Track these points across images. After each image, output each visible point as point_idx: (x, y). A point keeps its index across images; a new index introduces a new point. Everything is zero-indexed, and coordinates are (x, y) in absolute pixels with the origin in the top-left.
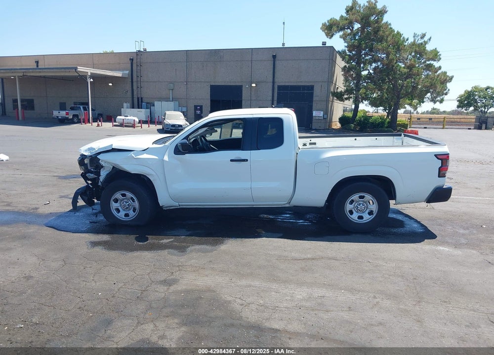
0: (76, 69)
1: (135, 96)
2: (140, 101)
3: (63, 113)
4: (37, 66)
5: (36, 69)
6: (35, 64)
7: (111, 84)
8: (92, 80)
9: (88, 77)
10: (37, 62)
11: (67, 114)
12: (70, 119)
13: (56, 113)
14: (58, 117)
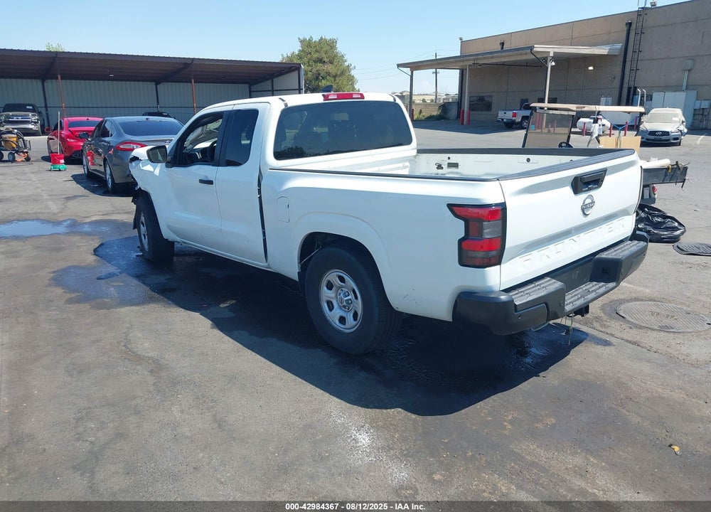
0: (531, 48)
1: (626, 86)
2: (632, 92)
3: (509, 115)
4: (502, 48)
5: (499, 52)
6: (500, 47)
7: (591, 68)
8: (553, 64)
9: (549, 59)
10: (502, 44)
11: (515, 115)
12: (518, 123)
13: (501, 115)
14: (502, 120)
